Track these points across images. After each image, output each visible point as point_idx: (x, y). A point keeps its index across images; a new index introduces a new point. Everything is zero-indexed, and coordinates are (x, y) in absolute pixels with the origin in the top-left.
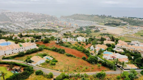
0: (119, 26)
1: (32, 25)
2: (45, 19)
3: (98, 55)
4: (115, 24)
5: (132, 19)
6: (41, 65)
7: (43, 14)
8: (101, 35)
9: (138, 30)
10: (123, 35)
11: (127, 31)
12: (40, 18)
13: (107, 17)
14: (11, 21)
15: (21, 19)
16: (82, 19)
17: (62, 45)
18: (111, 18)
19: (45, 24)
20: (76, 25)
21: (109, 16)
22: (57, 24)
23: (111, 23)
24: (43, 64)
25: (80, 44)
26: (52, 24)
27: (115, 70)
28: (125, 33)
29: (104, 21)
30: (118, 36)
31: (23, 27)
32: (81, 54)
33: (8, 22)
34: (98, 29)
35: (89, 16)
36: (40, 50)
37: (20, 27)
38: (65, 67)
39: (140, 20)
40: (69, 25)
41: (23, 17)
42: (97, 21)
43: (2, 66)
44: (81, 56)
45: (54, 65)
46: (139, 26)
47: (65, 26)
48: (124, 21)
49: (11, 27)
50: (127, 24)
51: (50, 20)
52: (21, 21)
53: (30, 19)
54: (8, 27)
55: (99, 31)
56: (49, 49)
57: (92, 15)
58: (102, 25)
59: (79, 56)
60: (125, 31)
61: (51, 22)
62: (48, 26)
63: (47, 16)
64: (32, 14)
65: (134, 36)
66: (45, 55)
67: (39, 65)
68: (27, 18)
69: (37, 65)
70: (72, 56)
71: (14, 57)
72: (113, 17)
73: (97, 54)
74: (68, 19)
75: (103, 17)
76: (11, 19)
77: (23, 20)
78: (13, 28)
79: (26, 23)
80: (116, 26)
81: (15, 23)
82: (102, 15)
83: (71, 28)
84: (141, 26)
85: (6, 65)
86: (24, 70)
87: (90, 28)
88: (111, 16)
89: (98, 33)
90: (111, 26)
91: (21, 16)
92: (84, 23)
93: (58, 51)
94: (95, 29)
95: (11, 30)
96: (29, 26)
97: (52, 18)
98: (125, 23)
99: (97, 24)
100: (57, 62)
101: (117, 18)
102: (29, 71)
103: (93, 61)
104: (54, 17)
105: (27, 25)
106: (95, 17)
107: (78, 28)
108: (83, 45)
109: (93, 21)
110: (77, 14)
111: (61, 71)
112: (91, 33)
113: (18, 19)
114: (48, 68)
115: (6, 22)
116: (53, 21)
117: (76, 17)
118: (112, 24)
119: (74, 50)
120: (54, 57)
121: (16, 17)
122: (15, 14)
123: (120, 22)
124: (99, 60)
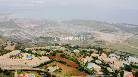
0: (112, 33)
1: (38, 32)
2: (48, 25)
3: (84, 66)
4: (109, 31)
5: (125, 25)
6: (54, 72)
7: (45, 20)
8: (95, 42)
9: (127, 36)
10: (114, 42)
11: (118, 38)
12: (43, 24)
13: (103, 23)
14: (19, 28)
15: (27, 25)
16: (81, 25)
17: (64, 57)
18: (106, 24)
19: (48, 30)
20: (75, 32)
21: (104, 22)
22: (58, 31)
23: (105, 29)
24: (54, 71)
25: (76, 56)
26: (54, 30)
27: (92, 75)
28: (116, 40)
29: (99, 27)
30: (109, 43)
31: (30, 34)
32: (76, 64)
33: (17, 29)
34: (94, 35)
35: (87, 22)
36: (51, 62)
37: (28, 34)
38: (66, 73)
39: (131, 27)
40: (68, 31)
41: (28, 23)
42: (94, 27)
43: (34, 72)
44: (75, 66)
45: (61, 72)
46: (130, 33)
47: (65, 33)
48: (118, 27)
49: (21, 34)
50: (120, 30)
51: (52, 26)
52: (27, 27)
53: (34, 25)
54: (18, 34)
55: (94, 38)
56: (57, 61)
57: (90, 20)
58: (97, 31)
59: (74, 66)
60: (116, 38)
61: (53, 28)
62: (51, 32)
63: (49, 22)
64: (36, 20)
65: (123, 42)
66: (55, 66)
67: (53, 72)
68: (32, 23)
69: (52, 72)
70: (70, 66)
71: (38, 67)
72: (108, 23)
73: (84, 64)
74: (68, 24)
75: (100, 23)
76: (19, 26)
77: (29, 27)
78: (22, 35)
79: (32, 30)
80: (109, 33)
81: (23, 30)
82: (98, 21)
83: (71, 35)
84: (131, 33)
85: (36, 72)
86: (46, 75)
87: (87, 34)
88: (106, 22)
89: (93, 40)
90: (105, 32)
91: (27, 22)
92: (82, 29)
93: (62, 63)
94: (91, 36)
95: (22, 38)
96: (35, 33)
97: (54, 24)
98: (118, 29)
99: (94, 30)
100: (62, 70)
101: (112, 25)
102: (49, 75)
103: (81, 70)
104: (55, 22)
105: (33, 32)
106: (92, 22)
107: (77, 34)
108: (77, 56)
109: (90, 27)
110: (76, 20)
111: (64, 75)
112: (87, 40)
113: (24, 25)
114: (57, 73)
115: (15, 29)
116: (55, 27)
117: (75, 22)
118: (107, 30)
119: (71, 61)
120: (60, 67)
121: (23, 24)
122: (21, 20)
123: (114, 29)
124: (85, 69)
